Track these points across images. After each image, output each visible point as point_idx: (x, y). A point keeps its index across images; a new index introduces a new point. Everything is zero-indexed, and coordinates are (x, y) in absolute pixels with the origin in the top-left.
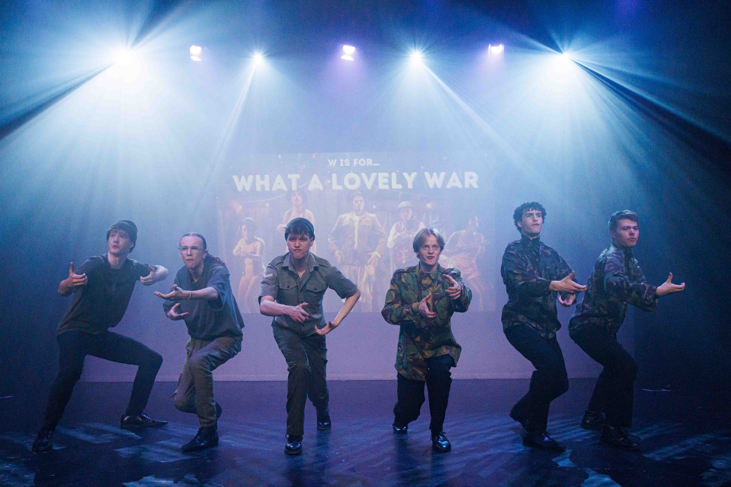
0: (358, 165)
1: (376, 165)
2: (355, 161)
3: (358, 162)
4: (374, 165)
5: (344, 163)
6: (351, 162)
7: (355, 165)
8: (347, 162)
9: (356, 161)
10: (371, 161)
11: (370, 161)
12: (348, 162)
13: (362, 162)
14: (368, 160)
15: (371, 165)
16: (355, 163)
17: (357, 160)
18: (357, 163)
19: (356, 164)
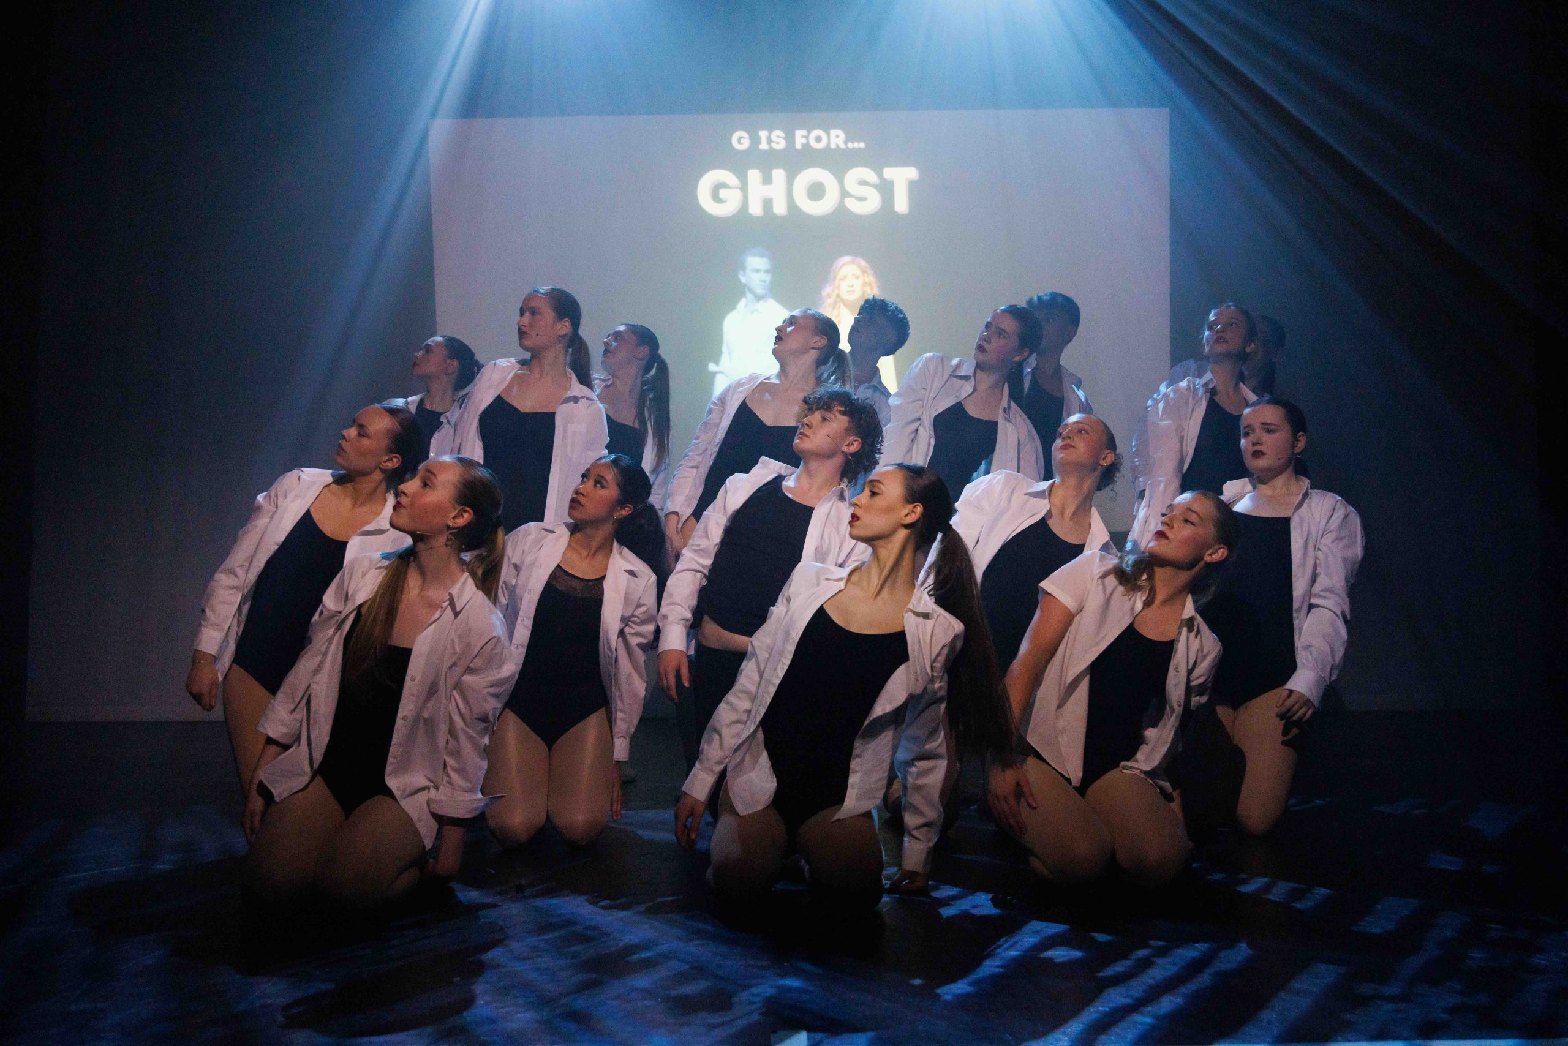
0: (807, 147)
1: (856, 145)
2: (799, 134)
3: (807, 137)
4: (850, 145)
5: (769, 141)
6: (790, 139)
7: (798, 146)
8: (777, 140)
9: (803, 137)
10: (842, 134)
11: (837, 136)
12: (781, 137)
13: (818, 139)
14: (833, 132)
15: (842, 146)
16: (799, 142)
17: (804, 132)
18: (804, 141)
19: (803, 145)
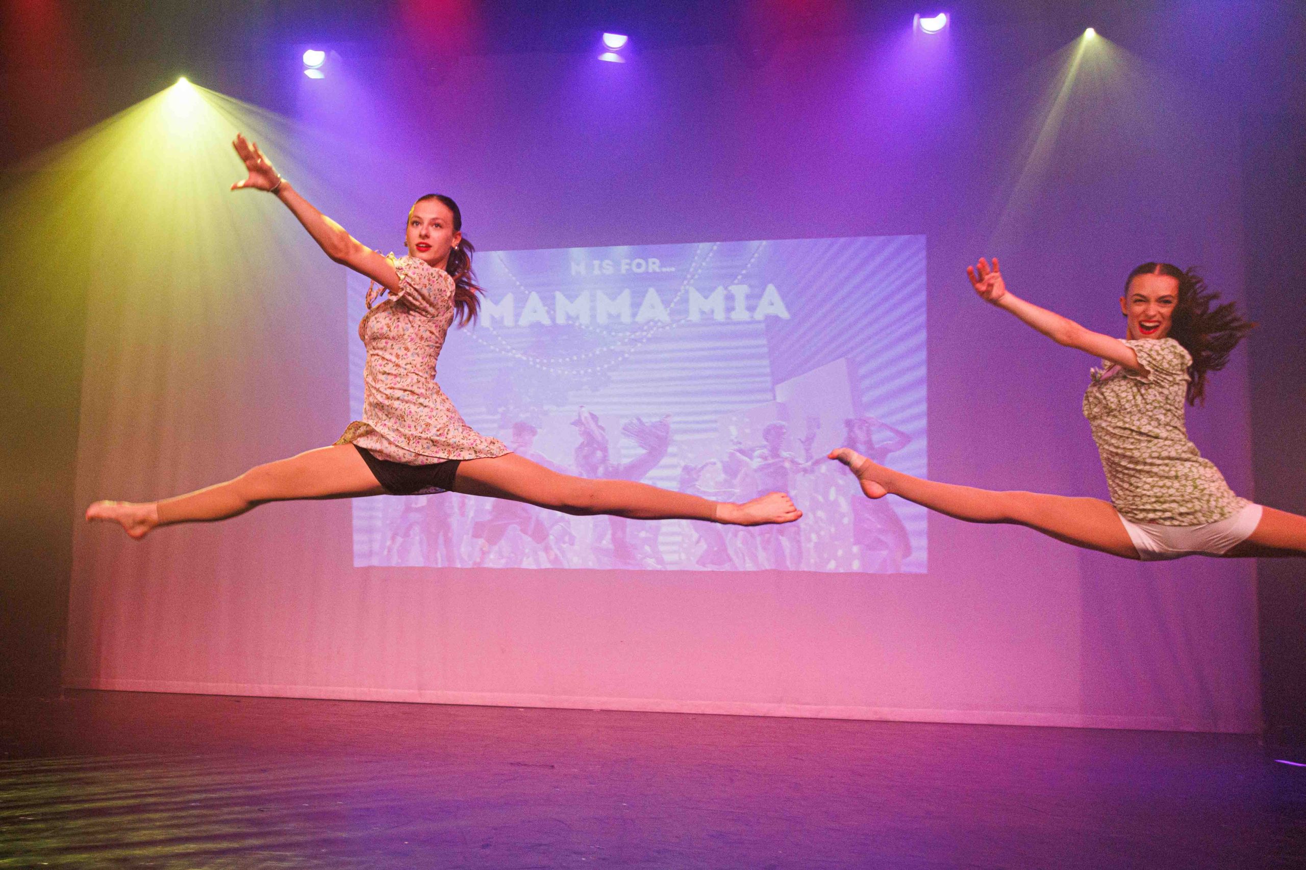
0: (630, 272)
1: (668, 269)
2: (624, 263)
3: (630, 264)
4: (664, 270)
5: (601, 267)
6: (617, 266)
7: (623, 271)
8: (608, 267)
9: (627, 264)
10: (658, 262)
11: (654, 263)
12: (610, 265)
13: (639, 266)
14: (651, 260)
15: (657, 270)
16: (624, 268)
17: (628, 261)
18: (627, 267)
19: (627, 270)
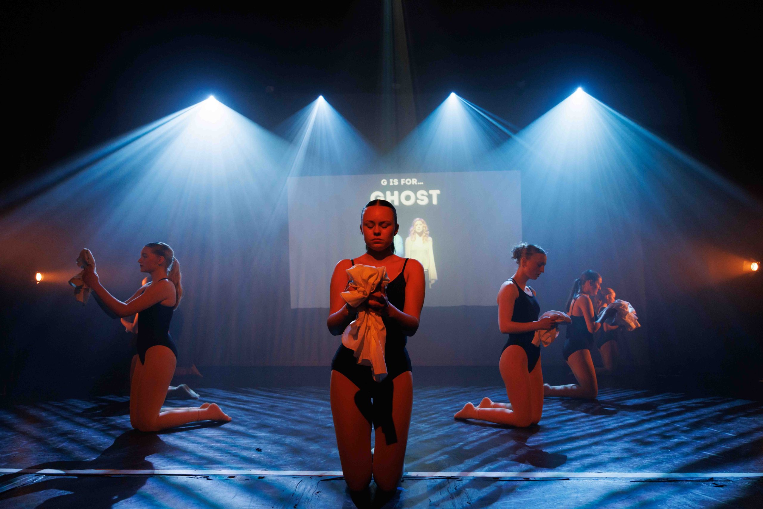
0: (405, 184)
3: (405, 181)
4: (419, 183)
5: (393, 182)
6: (400, 182)
7: (402, 184)
9: (404, 181)
12: (397, 181)
13: (409, 182)
15: (416, 184)
16: (402, 182)
17: (404, 180)
18: (404, 182)
